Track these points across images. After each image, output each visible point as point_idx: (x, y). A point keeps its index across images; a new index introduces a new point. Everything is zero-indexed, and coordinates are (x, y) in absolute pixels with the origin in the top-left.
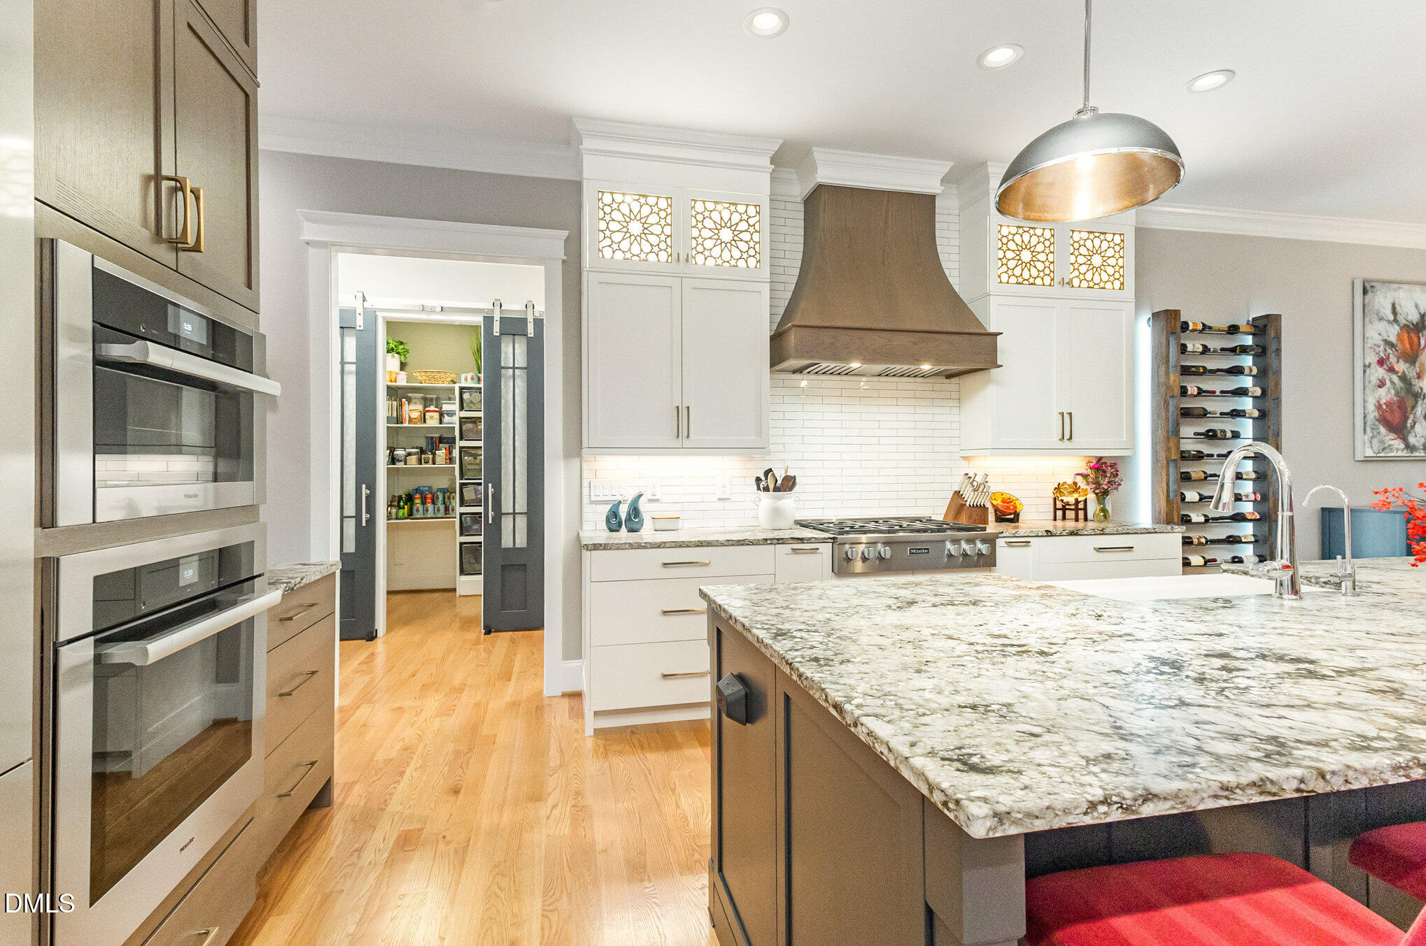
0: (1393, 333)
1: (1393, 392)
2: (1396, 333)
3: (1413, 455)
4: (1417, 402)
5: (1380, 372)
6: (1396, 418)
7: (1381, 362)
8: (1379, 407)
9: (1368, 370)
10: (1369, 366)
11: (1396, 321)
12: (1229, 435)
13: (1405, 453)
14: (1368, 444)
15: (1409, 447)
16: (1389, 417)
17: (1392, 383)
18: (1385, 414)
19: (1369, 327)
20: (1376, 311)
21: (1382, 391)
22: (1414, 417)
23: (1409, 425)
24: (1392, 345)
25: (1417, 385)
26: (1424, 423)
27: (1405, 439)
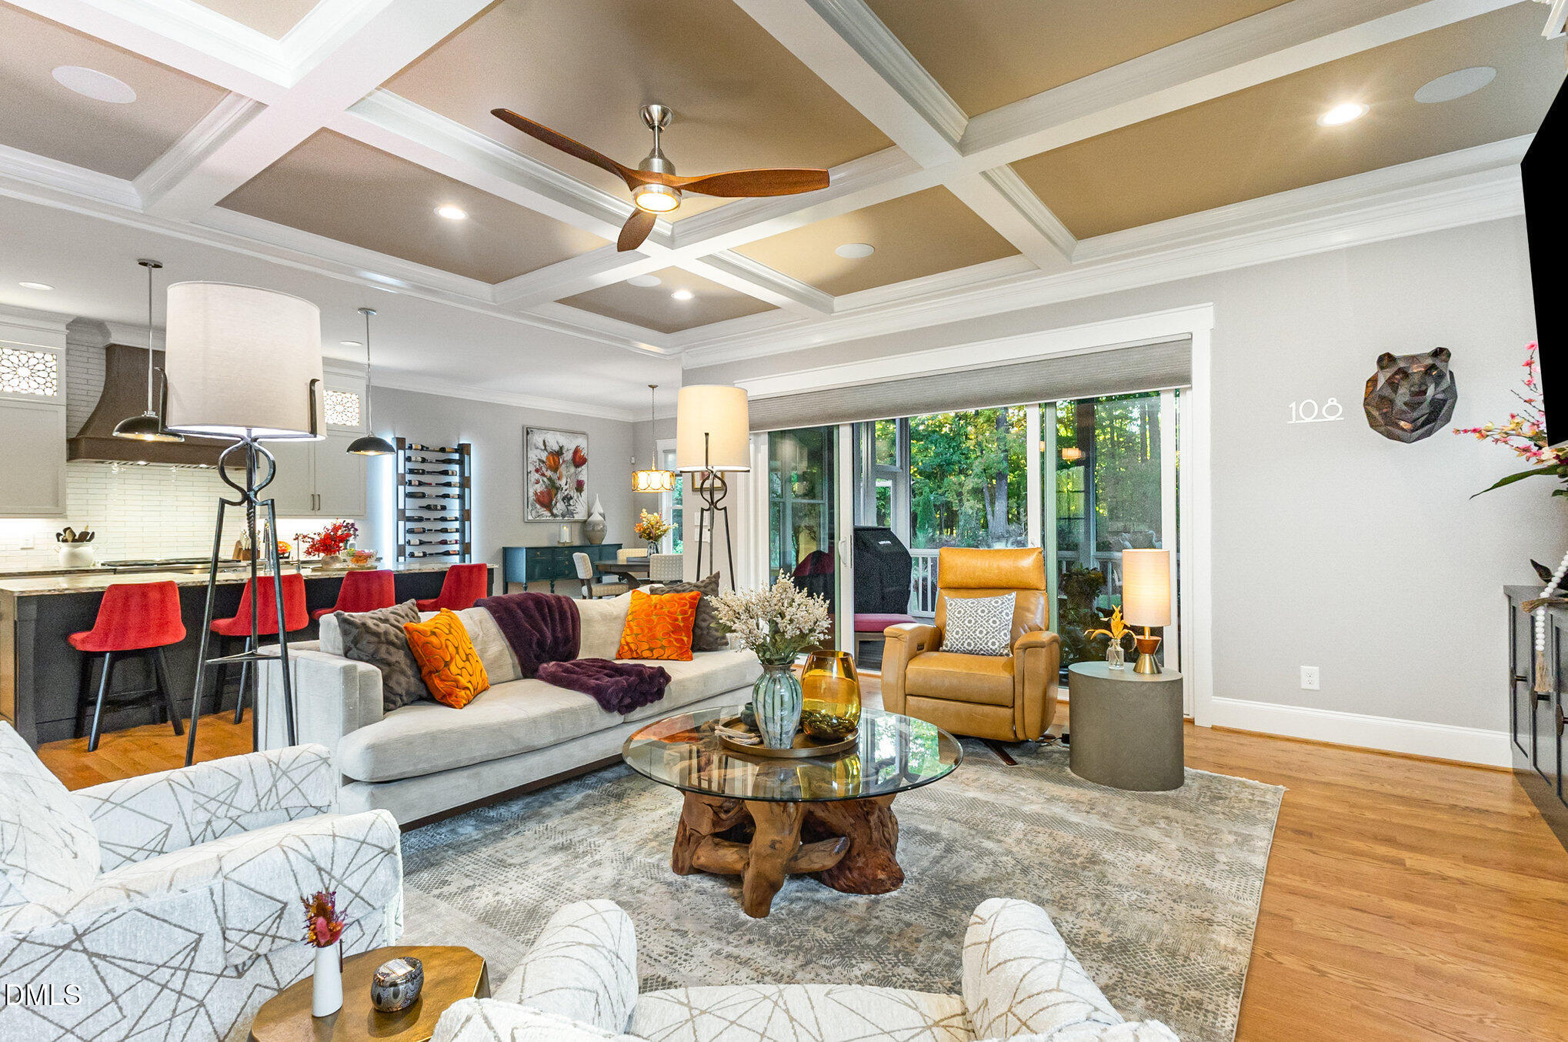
0: (544, 456)
1: (544, 486)
2: (546, 456)
3: (556, 519)
4: (558, 492)
5: (537, 476)
6: (546, 500)
7: (537, 471)
8: (536, 494)
9: (529, 474)
10: (531, 471)
11: (545, 449)
12: (439, 508)
13: (552, 518)
14: (530, 513)
15: (553, 515)
16: (541, 499)
17: (544, 481)
18: (540, 497)
19: (530, 452)
20: (534, 444)
21: (538, 486)
22: (557, 499)
23: (554, 503)
24: (543, 462)
25: (558, 483)
26: (562, 503)
27: (551, 511)
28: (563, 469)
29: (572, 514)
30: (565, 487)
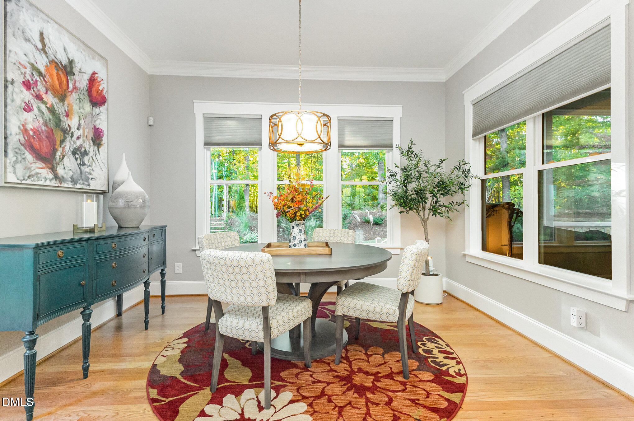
0: (40, 61)
1: (41, 121)
2: (45, 64)
3: (62, 185)
4: (65, 138)
5: (27, 96)
6: (45, 147)
7: (27, 85)
8: (25, 131)
9: (10, 87)
10: (13, 82)
11: (44, 51)
13: (53, 183)
14: (10, 169)
15: (56, 177)
16: (36, 144)
17: (40, 110)
18: (32, 140)
19: (11, 39)
20: (21, 28)
21: (28, 116)
22: (63, 150)
23: (57, 157)
24: (40, 73)
25: (66, 122)
26: (73, 158)
27: (53, 169)
28: (73, 98)
29: (87, 179)
30: (77, 133)
